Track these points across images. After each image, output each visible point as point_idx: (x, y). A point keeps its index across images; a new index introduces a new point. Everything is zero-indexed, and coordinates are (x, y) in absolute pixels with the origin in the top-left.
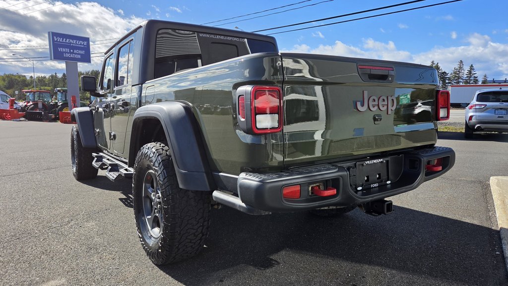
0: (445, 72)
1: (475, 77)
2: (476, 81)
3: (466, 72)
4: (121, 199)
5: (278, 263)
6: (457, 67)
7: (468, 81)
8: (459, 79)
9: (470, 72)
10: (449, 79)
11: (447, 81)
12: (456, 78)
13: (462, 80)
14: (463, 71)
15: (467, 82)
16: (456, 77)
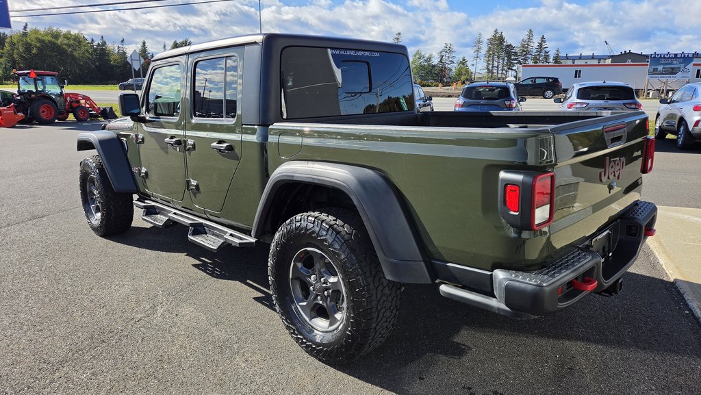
0: (510, 45)
1: (546, 52)
2: (547, 57)
3: (536, 45)
4: (195, 266)
5: (470, 349)
6: (525, 38)
7: (538, 57)
8: (527, 54)
9: (541, 45)
10: (516, 54)
11: (513, 57)
12: (524, 53)
13: (530, 56)
14: (532, 44)
15: (536, 60)
16: (523, 51)
